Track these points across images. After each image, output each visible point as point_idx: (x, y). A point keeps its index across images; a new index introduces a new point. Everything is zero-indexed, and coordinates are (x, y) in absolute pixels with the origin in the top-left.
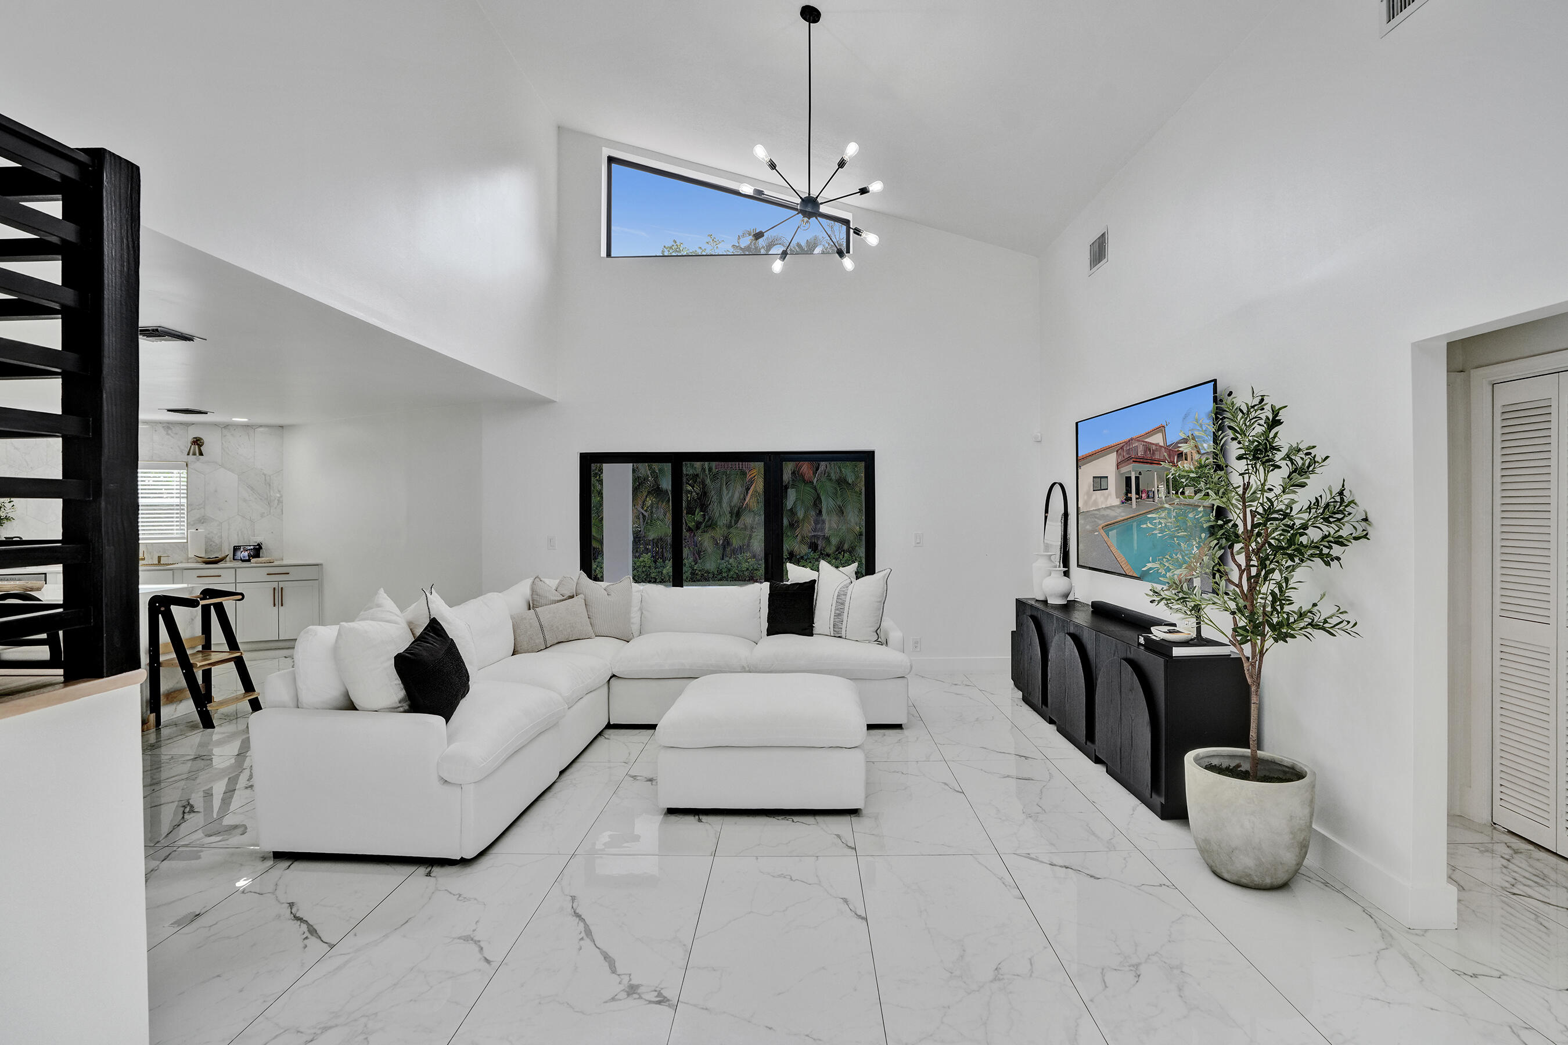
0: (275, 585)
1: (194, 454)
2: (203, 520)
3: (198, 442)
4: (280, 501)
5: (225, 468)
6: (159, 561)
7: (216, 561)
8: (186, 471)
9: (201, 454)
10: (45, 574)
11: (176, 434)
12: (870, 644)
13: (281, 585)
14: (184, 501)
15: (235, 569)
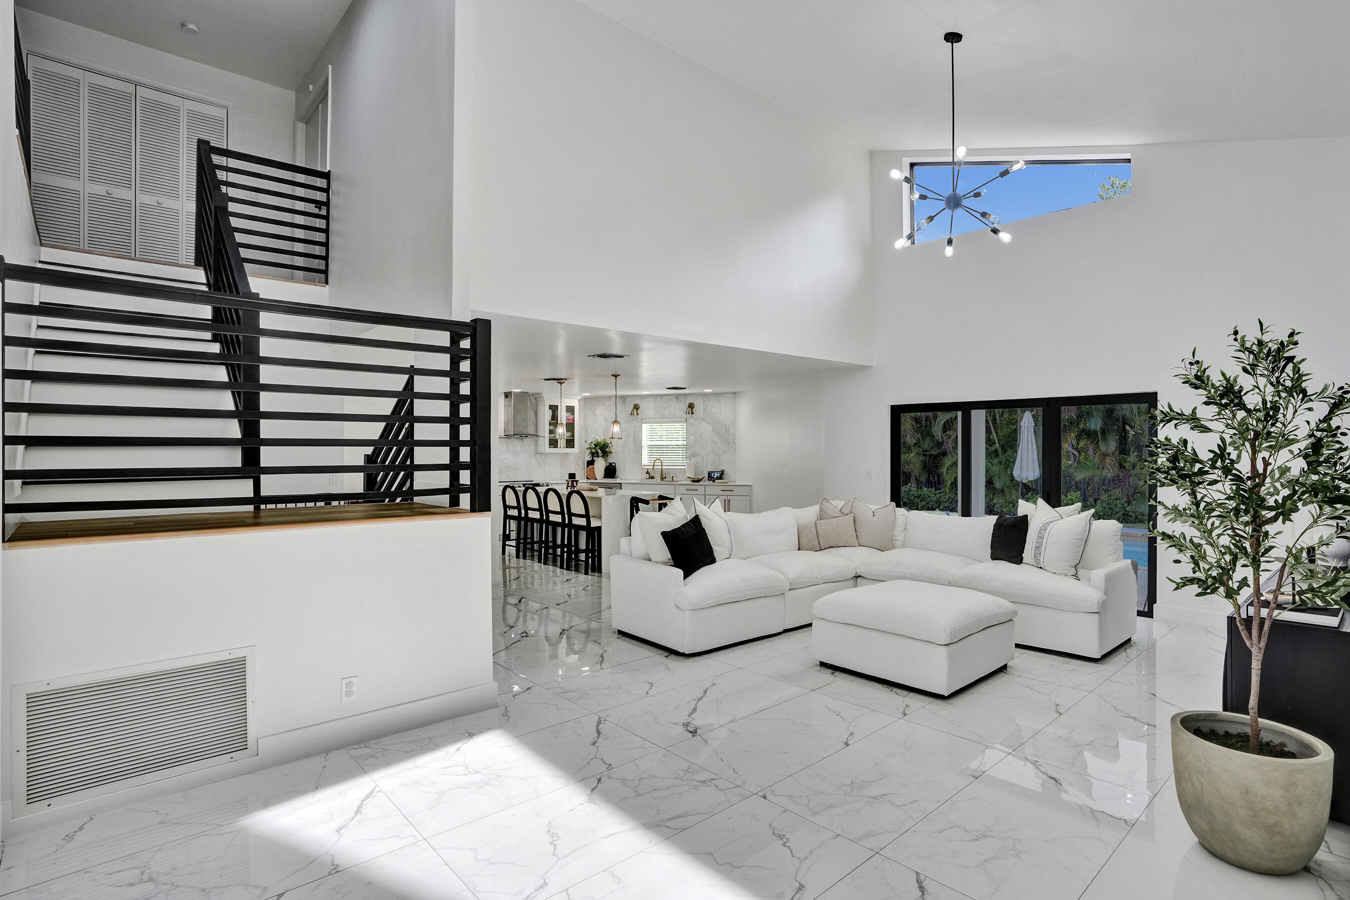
0: (726, 498)
1: (689, 414)
2: (694, 455)
3: (691, 406)
4: (734, 443)
5: (705, 421)
6: (672, 480)
7: (698, 481)
8: (685, 424)
9: (692, 413)
10: (621, 484)
11: (681, 401)
12: (1066, 578)
13: (729, 498)
14: (685, 442)
15: (705, 486)
